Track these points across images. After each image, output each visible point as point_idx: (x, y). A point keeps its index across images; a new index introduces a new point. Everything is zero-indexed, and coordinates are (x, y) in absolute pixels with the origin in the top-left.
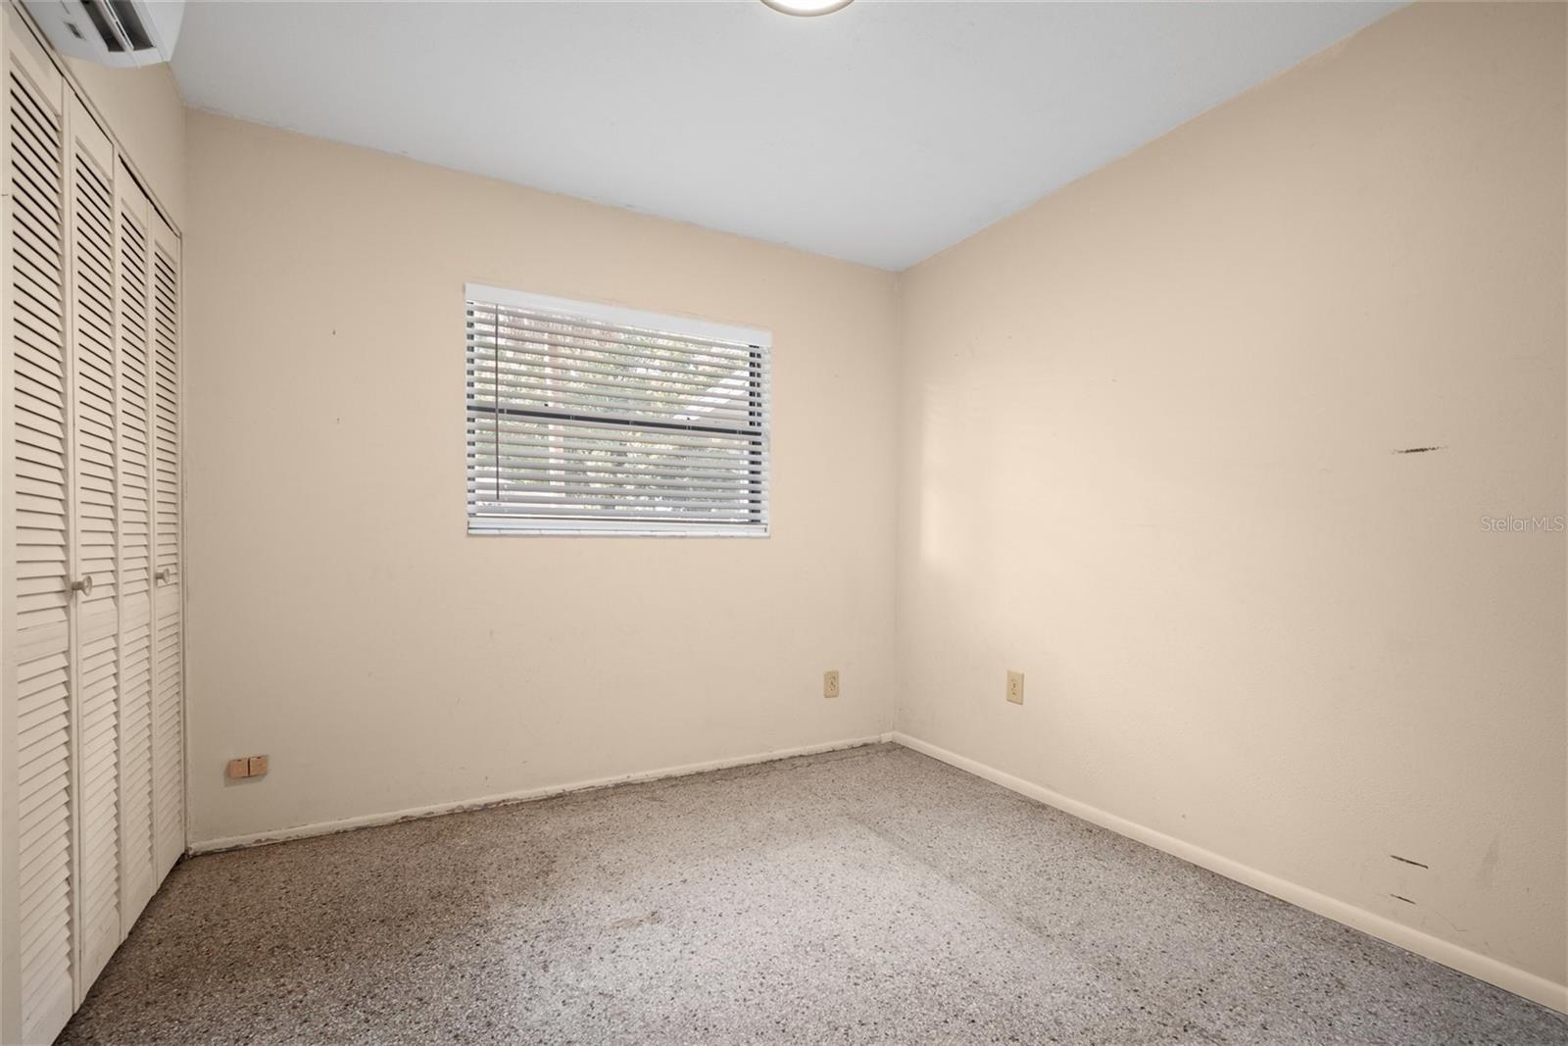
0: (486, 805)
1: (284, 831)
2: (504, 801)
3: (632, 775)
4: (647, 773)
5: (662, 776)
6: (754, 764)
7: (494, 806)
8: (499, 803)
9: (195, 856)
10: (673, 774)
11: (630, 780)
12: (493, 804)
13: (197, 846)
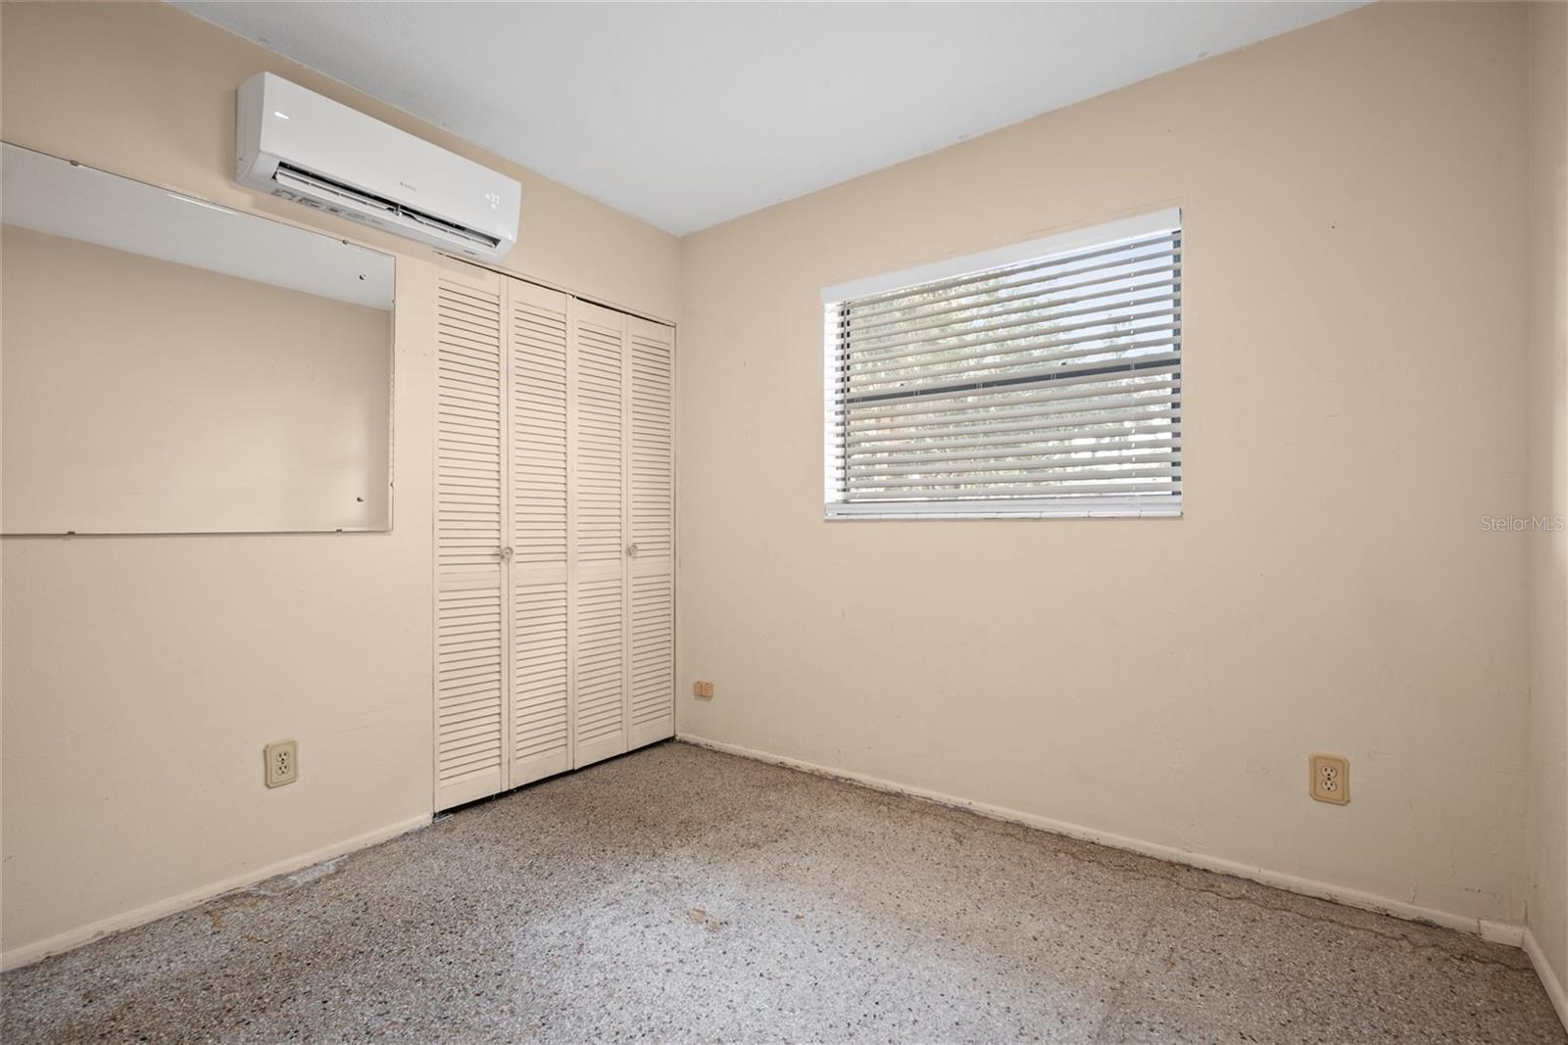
0: (837, 777)
1: (720, 743)
2: (850, 779)
3: (974, 803)
4: (994, 808)
5: (1012, 819)
6: (1151, 858)
7: (843, 781)
8: (846, 780)
9: (680, 741)
10: (1027, 823)
11: (971, 808)
12: (842, 778)
13: (680, 736)
